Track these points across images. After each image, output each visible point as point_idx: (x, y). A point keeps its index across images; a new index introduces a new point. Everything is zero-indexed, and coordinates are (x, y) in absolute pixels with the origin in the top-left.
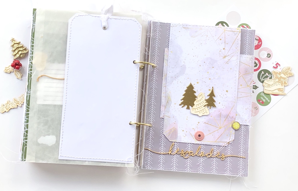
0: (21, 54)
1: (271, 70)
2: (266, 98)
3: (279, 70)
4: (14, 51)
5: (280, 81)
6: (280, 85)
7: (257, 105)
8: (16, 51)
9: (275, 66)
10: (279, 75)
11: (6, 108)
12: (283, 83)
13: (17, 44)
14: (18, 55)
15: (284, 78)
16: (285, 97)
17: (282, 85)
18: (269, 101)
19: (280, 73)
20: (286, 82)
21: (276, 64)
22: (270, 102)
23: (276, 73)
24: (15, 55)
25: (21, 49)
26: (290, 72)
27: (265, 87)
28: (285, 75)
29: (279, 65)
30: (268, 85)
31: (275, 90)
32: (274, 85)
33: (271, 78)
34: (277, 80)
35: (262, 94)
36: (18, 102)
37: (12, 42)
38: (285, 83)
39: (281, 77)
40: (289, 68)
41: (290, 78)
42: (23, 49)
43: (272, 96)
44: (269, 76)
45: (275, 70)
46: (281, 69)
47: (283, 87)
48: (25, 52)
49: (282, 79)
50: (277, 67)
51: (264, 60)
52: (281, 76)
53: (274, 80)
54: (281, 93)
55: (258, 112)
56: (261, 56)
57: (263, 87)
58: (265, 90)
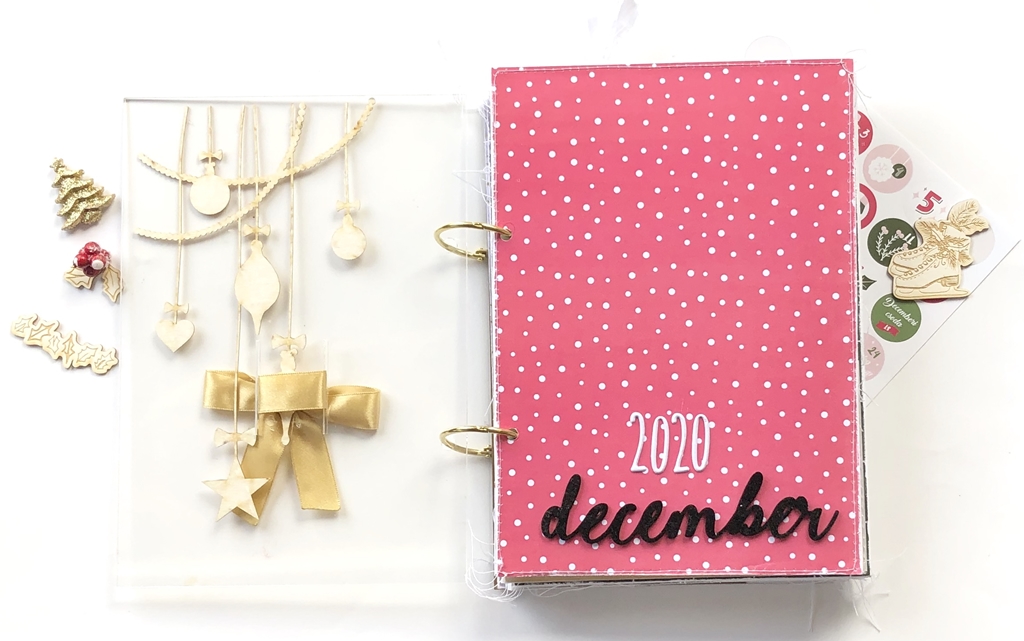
0: (86, 210)
1: (912, 218)
2: (902, 313)
3: (938, 214)
4: (64, 201)
5: (945, 253)
6: (947, 265)
7: (877, 342)
8: (71, 202)
9: (924, 204)
10: (938, 232)
12: (957, 257)
13: (72, 177)
14: (76, 215)
15: (958, 241)
16: (968, 300)
17: (953, 264)
18: (914, 323)
19: (943, 226)
20: (967, 253)
21: (928, 198)
22: (919, 325)
23: (929, 227)
24: (68, 215)
25: (86, 194)
26: (976, 216)
27: (895, 277)
28: (961, 231)
29: (939, 198)
30: (907, 270)
31: (931, 283)
32: (925, 267)
33: (913, 245)
34: (935, 250)
35: (890, 303)
37: (57, 171)
38: (963, 256)
39: (948, 238)
40: (972, 205)
41: (978, 240)
42: (94, 192)
43: (922, 306)
44: (905, 239)
45: (926, 217)
46: (943, 210)
47: (957, 271)
48: (97, 203)
49: (951, 244)
50: (931, 205)
51: (886, 188)
52: (947, 234)
53: (925, 250)
54: (951, 292)
55: (882, 363)
56: (873, 178)
57: (890, 281)
58: (897, 287)
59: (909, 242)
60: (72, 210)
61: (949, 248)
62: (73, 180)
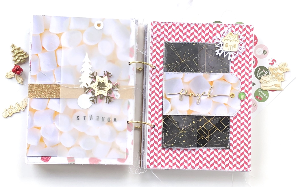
0: (21, 59)
1: (267, 66)
2: (263, 94)
3: (275, 66)
4: (15, 56)
5: (277, 77)
6: (277, 81)
7: (255, 102)
8: (17, 57)
9: (272, 63)
10: (275, 71)
11: (9, 112)
12: (280, 79)
13: (17, 49)
14: (18, 61)
15: (281, 74)
16: (282, 92)
17: (279, 81)
18: (266, 97)
19: (276, 69)
20: (283, 78)
21: (272, 61)
22: (268, 97)
23: (272, 69)
24: (16, 60)
25: (22, 54)
26: (286, 67)
27: (262, 83)
28: (281, 71)
29: (276, 61)
30: (265, 81)
31: (272, 86)
32: (271, 81)
33: (268, 74)
34: (274, 76)
35: (260, 91)
36: (21, 107)
37: (13, 47)
38: (282, 78)
39: (278, 73)
40: (285, 64)
41: (286, 74)
42: (24, 54)
43: (269, 92)
44: (265, 72)
45: (272, 66)
46: (277, 65)
47: (280, 82)
48: (25, 57)
49: (279, 75)
51: (260, 57)
52: (277, 72)
53: (271, 76)
54: (278, 88)
55: (256, 109)
56: (257, 54)
57: (260, 84)
58: (262, 86)
59: (266, 73)
60: (17, 59)
61: (278, 76)
62: (18, 50)
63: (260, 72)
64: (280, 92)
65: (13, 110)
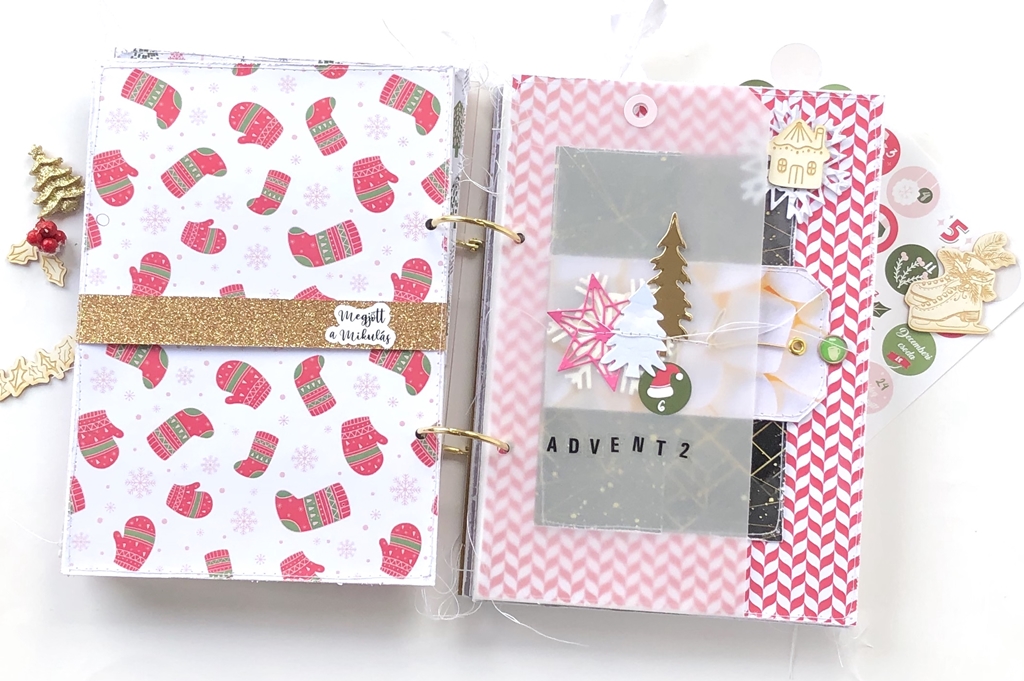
0: (63, 199)
1: (934, 245)
2: (916, 345)
3: (962, 244)
4: (41, 189)
5: (967, 286)
6: (968, 299)
7: (886, 372)
8: (48, 191)
9: (949, 233)
10: (962, 264)
11: (14, 383)
12: (980, 292)
13: (50, 164)
14: (52, 204)
15: (982, 275)
16: (987, 341)
17: (974, 298)
18: (928, 357)
19: (967, 257)
20: (991, 288)
21: (953, 226)
22: (933, 360)
23: (952, 257)
24: (44, 203)
25: (64, 183)
26: (1002, 250)
27: (911, 306)
28: (985, 264)
29: (965, 228)
30: (924, 300)
31: (949, 317)
32: (944, 299)
33: (934, 275)
34: (957, 282)
35: (904, 333)
36: (53, 364)
37: (35, 159)
38: (986, 291)
39: (971, 271)
40: (1000, 239)
41: (1004, 275)
42: (72, 181)
43: (939, 341)
44: (926, 268)
45: (950, 247)
46: (969, 241)
47: (978, 306)
48: (75, 192)
49: (974, 278)
50: (956, 234)
51: (909, 212)
52: (971, 266)
53: (945, 282)
54: (970, 327)
55: (889, 398)
56: (898, 199)
57: (906, 309)
58: (913, 317)
59: (930, 271)
60: (48, 199)
61: (972, 282)
62: (51, 169)
63: (906, 265)
64: (979, 339)
65: (27, 373)
